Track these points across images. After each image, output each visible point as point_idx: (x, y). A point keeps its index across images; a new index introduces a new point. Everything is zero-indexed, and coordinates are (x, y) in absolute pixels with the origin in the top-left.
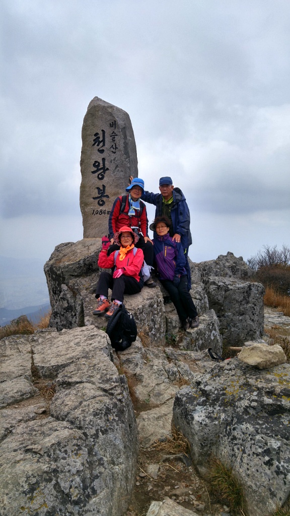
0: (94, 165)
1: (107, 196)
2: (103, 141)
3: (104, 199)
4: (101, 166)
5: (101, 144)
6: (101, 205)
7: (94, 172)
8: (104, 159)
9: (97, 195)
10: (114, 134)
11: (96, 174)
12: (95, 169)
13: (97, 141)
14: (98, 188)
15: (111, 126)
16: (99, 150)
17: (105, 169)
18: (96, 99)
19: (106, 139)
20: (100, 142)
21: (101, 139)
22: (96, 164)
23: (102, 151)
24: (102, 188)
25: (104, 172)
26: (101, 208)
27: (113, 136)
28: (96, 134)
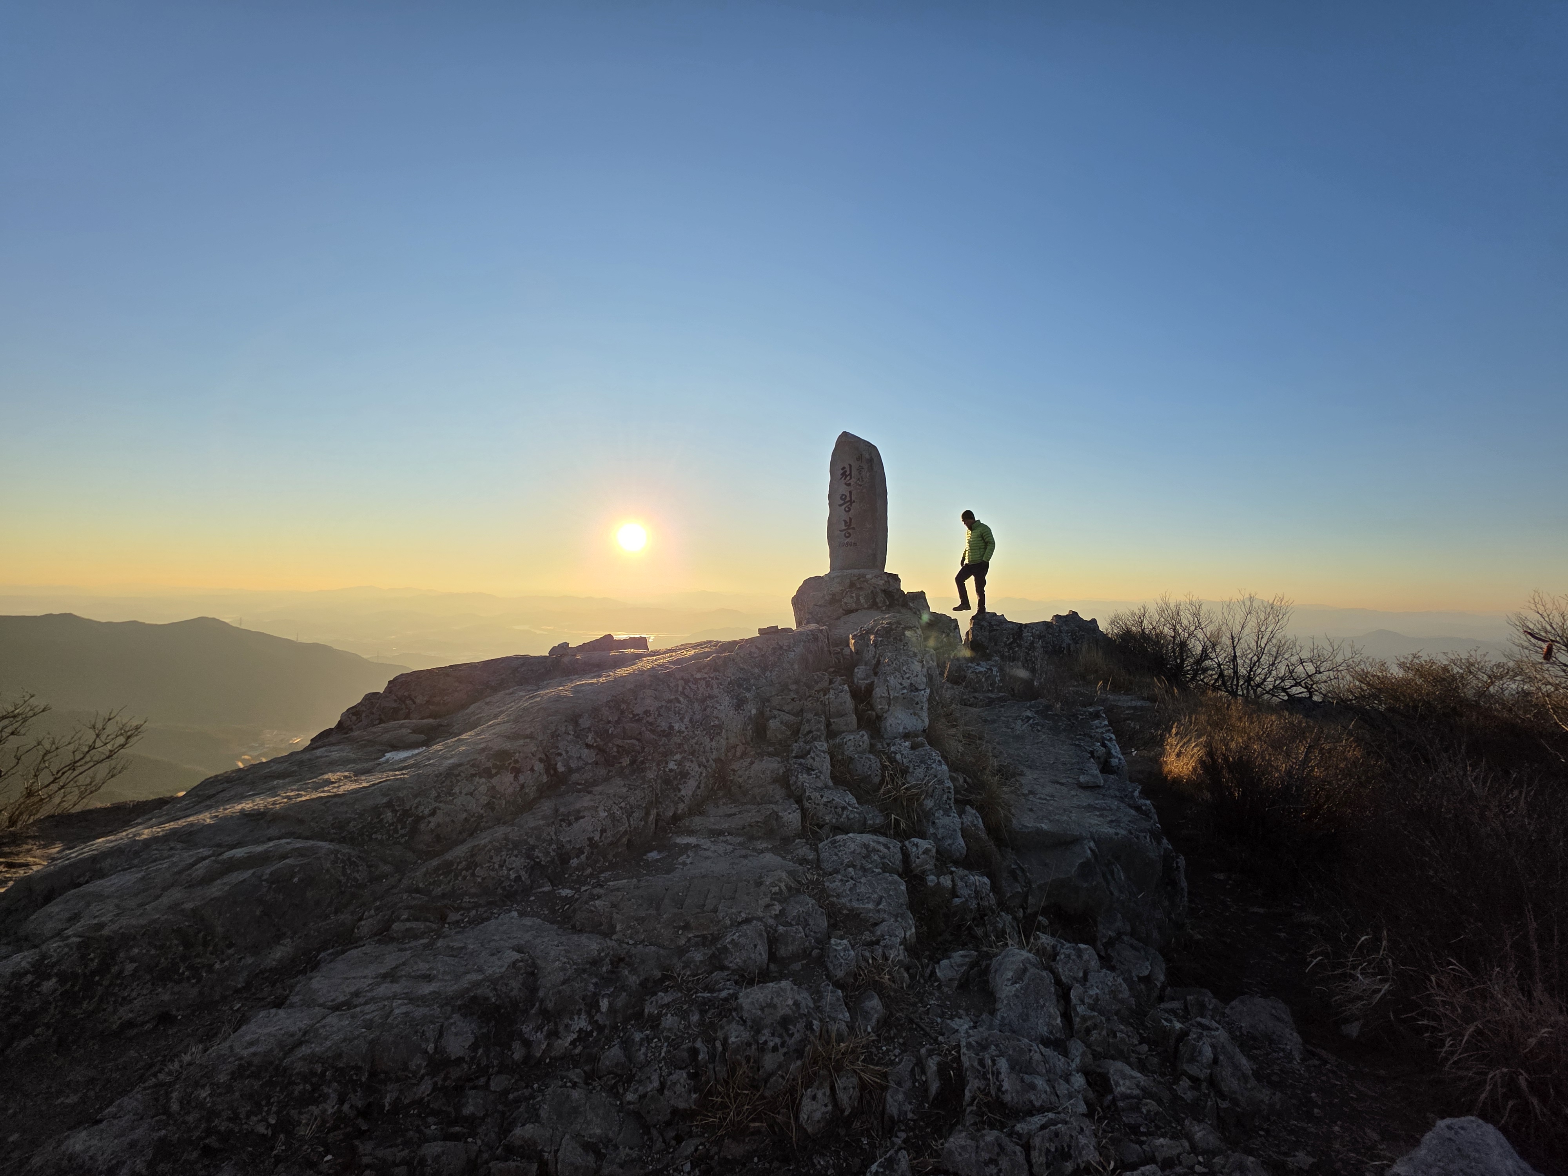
0: (841, 498)
1: (854, 528)
2: (850, 474)
3: (850, 531)
4: (848, 499)
5: (848, 478)
6: (847, 537)
7: (840, 505)
8: (850, 493)
9: (844, 527)
10: (860, 467)
11: (843, 507)
12: (842, 502)
13: (844, 474)
14: (845, 521)
15: (858, 459)
16: (846, 484)
17: (851, 502)
18: (845, 434)
19: (853, 473)
20: (847, 476)
21: (848, 473)
22: (843, 498)
23: (849, 485)
24: (848, 521)
25: (851, 505)
26: (848, 540)
27: (860, 469)
28: (843, 468)
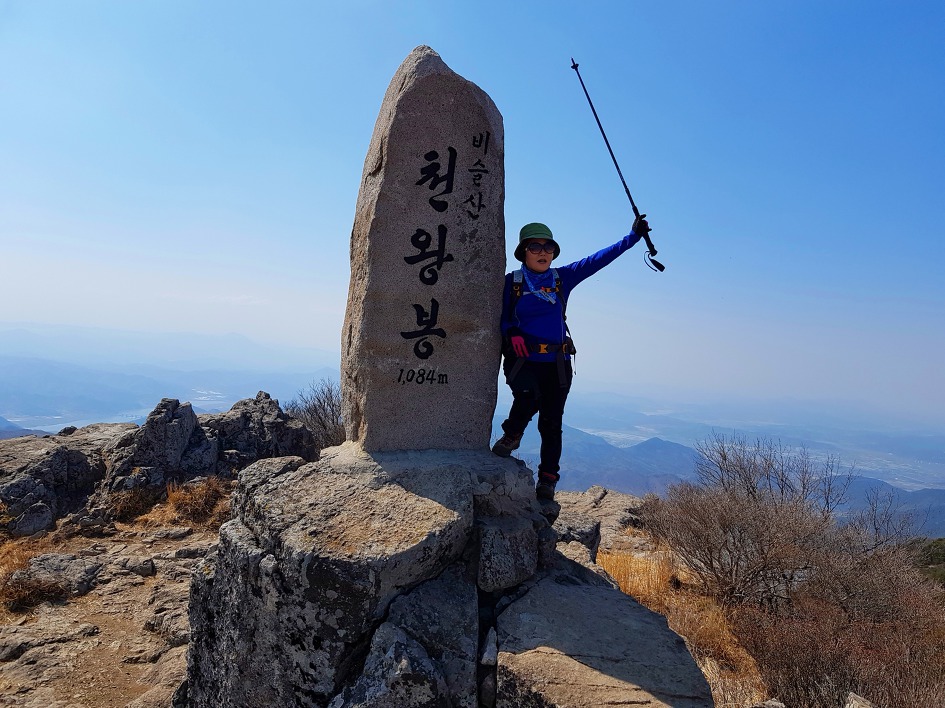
0: (415, 240)
1: (442, 333)
2: (450, 177)
3: (432, 339)
4: (434, 246)
5: (442, 186)
6: (423, 356)
7: (411, 260)
8: (442, 230)
9: (414, 327)
10: (479, 167)
11: (419, 266)
12: (417, 252)
14: (418, 308)
15: (476, 142)
16: (432, 201)
17: (442, 257)
20: (438, 180)
22: (419, 239)
23: (441, 206)
24: (428, 309)
25: (439, 264)
26: (423, 365)
27: (478, 171)
28: (431, 156)
